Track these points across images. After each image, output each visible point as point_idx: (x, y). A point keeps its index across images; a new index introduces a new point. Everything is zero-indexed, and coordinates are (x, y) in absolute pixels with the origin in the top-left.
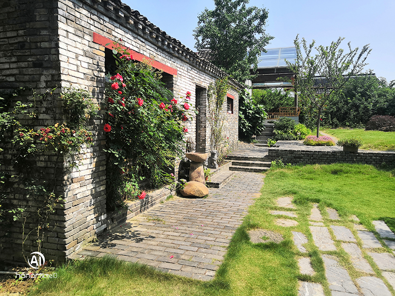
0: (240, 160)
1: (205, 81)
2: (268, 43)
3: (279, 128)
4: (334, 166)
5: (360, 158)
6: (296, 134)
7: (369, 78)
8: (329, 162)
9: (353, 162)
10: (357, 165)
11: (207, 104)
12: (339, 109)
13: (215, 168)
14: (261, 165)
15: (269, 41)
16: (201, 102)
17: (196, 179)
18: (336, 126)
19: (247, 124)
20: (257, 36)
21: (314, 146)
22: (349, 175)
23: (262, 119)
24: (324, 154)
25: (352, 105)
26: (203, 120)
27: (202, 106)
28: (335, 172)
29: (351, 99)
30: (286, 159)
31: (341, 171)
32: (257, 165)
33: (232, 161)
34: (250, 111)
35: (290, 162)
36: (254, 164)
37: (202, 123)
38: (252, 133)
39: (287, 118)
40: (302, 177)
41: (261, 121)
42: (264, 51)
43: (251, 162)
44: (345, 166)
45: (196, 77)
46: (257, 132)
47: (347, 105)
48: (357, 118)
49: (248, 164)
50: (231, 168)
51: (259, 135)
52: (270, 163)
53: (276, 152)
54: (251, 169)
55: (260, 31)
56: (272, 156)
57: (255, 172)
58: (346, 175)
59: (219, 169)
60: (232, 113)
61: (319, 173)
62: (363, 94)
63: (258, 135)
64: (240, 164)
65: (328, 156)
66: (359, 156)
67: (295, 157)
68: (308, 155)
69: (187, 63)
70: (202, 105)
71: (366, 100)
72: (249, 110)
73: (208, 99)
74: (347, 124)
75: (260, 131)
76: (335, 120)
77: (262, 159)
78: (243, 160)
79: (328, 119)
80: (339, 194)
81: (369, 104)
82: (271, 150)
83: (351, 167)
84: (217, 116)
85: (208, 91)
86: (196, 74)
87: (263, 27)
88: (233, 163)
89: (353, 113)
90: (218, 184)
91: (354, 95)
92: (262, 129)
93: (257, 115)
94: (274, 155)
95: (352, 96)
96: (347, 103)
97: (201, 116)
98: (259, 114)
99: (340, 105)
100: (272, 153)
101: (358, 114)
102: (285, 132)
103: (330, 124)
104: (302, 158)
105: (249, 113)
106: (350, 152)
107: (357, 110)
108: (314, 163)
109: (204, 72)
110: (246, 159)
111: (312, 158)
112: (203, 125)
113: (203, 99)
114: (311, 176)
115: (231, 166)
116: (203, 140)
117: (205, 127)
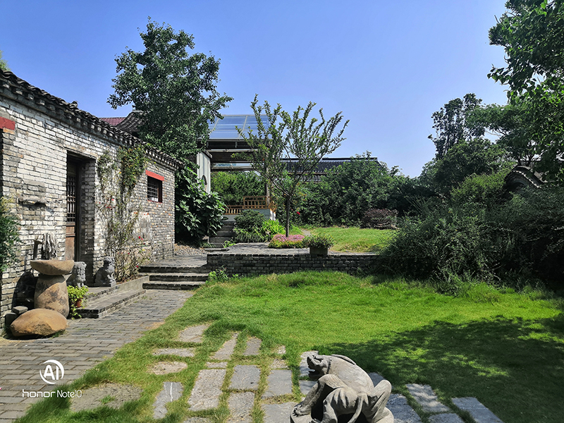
0: (166, 272)
1: (91, 147)
2: (224, 105)
3: (242, 225)
4: (295, 276)
5: (330, 262)
6: (263, 233)
7: (367, 163)
8: (291, 270)
9: (322, 269)
10: (324, 273)
11: (97, 183)
12: (332, 202)
13: (110, 286)
14: (193, 279)
15: (226, 103)
16: (86, 180)
17: (49, 305)
18: (330, 224)
19: (194, 220)
20: (205, 94)
21: (279, 248)
22: (311, 286)
23: (217, 212)
24: (284, 259)
25: (348, 197)
26: (89, 209)
27: (88, 187)
28: (294, 284)
29: (347, 188)
30: (233, 268)
31: (303, 282)
32: (188, 278)
33: (151, 274)
34: (199, 201)
35: (238, 273)
36: (183, 277)
37: (87, 213)
38: (201, 233)
39: (253, 211)
40: (246, 293)
41: (215, 215)
42: (219, 116)
43: (179, 275)
44: (309, 275)
45: (67, 139)
46: (211, 232)
47: (342, 196)
48: (354, 213)
49: (174, 279)
50: (145, 286)
51: (214, 236)
52: (207, 274)
53: (218, 259)
54: (177, 286)
55: (208, 88)
56: (211, 265)
57: (182, 289)
58: (308, 287)
59: (116, 288)
60: (160, 201)
61: (272, 286)
62: (361, 183)
63: (212, 236)
64: (162, 278)
65: (290, 262)
66: (328, 260)
67: (245, 265)
68: (263, 260)
69: (43, 113)
70: (88, 184)
71: (364, 190)
72: (196, 198)
73: (99, 176)
74: (343, 221)
75: (216, 231)
76: (328, 216)
77: (198, 270)
78: (169, 272)
79: (318, 214)
80: (283, 315)
81: (368, 195)
82: (211, 255)
83: (318, 276)
84: (121, 204)
85: (99, 164)
86: (69, 135)
87: (213, 82)
88: (152, 278)
89: (349, 207)
90: (98, 311)
91: (350, 184)
92: (218, 228)
93: (207, 206)
94: (214, 263)
95: (348, 185)
96: (341, 194)
97: (86, 202)
98: (211, 205)
99: (334, 196)
100: (212, 259)
101: (355, 208)
102: (250, 231)
103: (322, 222)
104: (254, 266)
105: (197, 203)
106: (318, 255)
107: (353, 203)
108: (271, 272)
109: (90, 133)
110: (174, 270)
111: (268, 265)
112: (89, 216)
113: (90, 176)
114: (258, 291)
115: (148, 282)
116: (89, 240)
117: (93, 220)
